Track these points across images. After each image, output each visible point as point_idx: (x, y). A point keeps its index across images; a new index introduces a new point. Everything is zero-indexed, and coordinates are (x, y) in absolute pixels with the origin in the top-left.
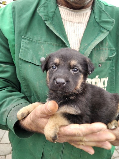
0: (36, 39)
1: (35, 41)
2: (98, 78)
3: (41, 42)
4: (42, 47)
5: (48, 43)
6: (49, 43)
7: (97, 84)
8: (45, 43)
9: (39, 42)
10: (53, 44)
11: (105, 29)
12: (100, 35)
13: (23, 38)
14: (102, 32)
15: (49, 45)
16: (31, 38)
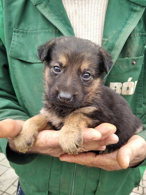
0: (31, 29)
1: (30, 32)
2: (131, 81)
3: (37, 32)
4: (38, 38)
5: (44, 31)
6: (46, 30)
7: (129, 89)
8: (42, 32)
9: (35, 32)
10: (51, 32)
11: (138, 5)
12: (132, 16)
13: (15, 31)
14: (135, 11)
15: (47, 33)
16: (26, 30)
